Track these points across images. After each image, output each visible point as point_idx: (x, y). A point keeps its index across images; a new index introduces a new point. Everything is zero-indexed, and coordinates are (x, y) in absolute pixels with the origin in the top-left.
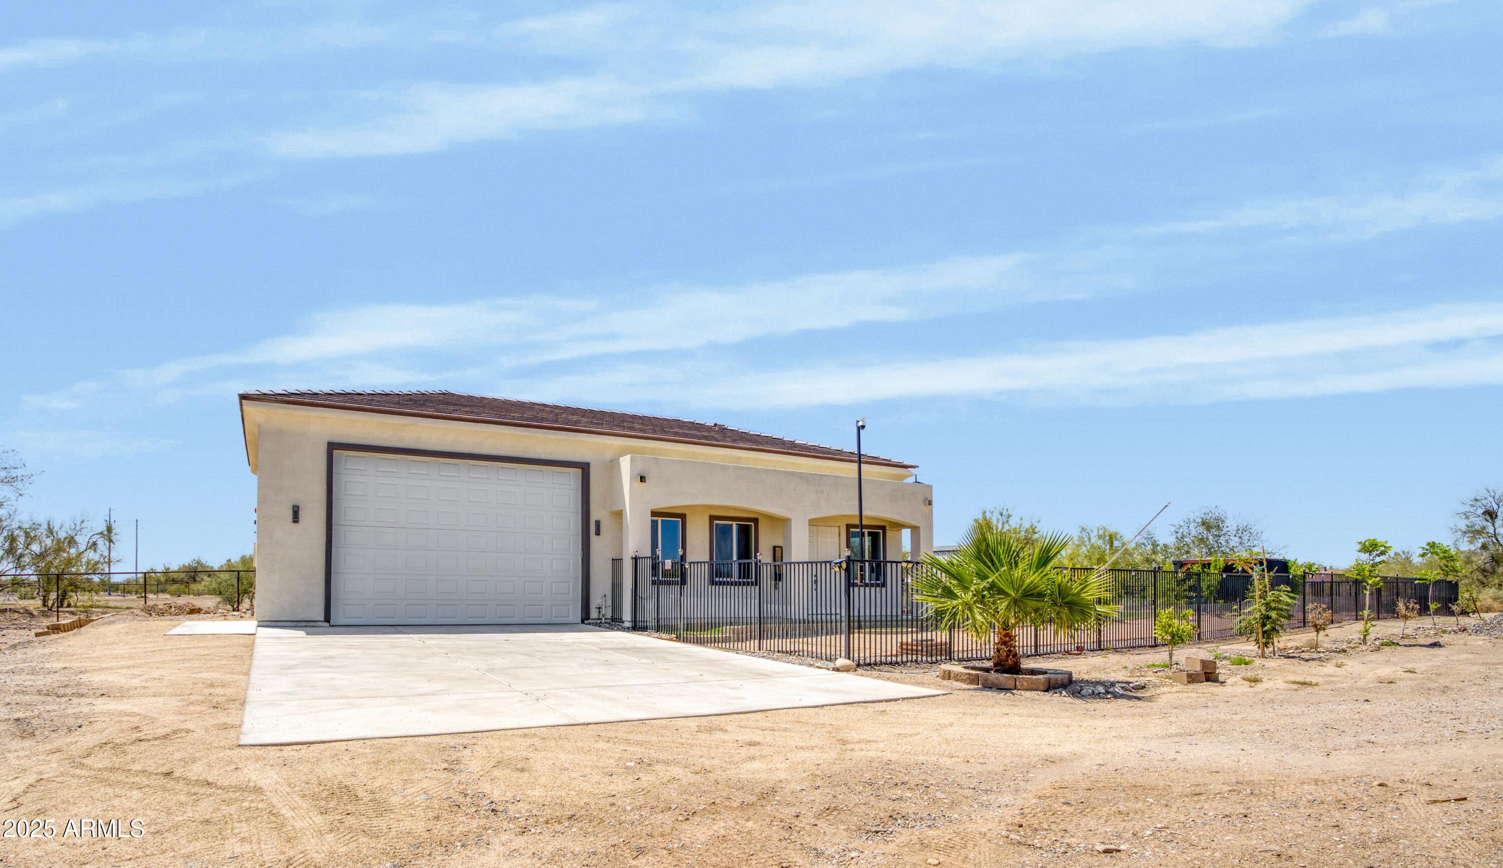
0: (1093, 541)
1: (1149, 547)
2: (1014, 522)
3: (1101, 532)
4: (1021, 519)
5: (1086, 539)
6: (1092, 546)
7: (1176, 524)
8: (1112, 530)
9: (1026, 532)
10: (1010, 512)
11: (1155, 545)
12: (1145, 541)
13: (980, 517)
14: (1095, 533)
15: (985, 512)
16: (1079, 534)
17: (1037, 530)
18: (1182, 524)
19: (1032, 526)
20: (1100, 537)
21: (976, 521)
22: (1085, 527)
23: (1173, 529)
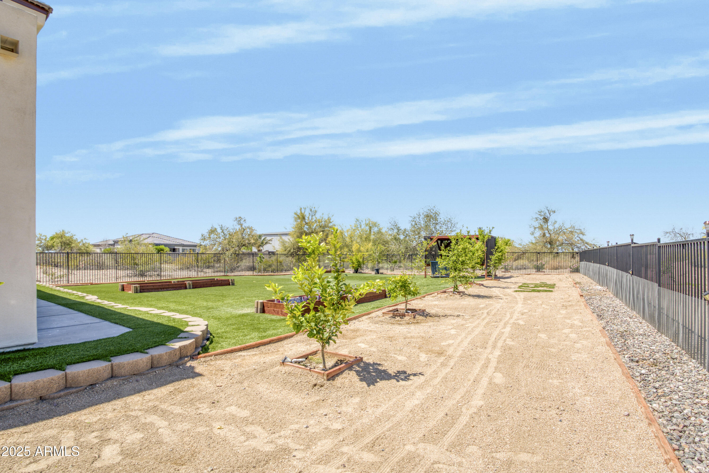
0: (362, 227)
1: (396, 231)
2: (318, 216)
3: (367, 222)
4: (323, 214)
5: (359, 226)
6: (362, 230)
7: (412, 215)
8: (374, 220)
9: (325, 221)
10: (316, 209)
11: (399, 229)
12: (393, 227)
13: (299, 212)
14: (364, 222)
15: (301, 209)
16: (355, 223)
17: (331, 221)
18: (416, 216)
19: (329, 218)
20: (367, 225)
21: (296, 214)
22: (358, 219)
23: (411, 219)
